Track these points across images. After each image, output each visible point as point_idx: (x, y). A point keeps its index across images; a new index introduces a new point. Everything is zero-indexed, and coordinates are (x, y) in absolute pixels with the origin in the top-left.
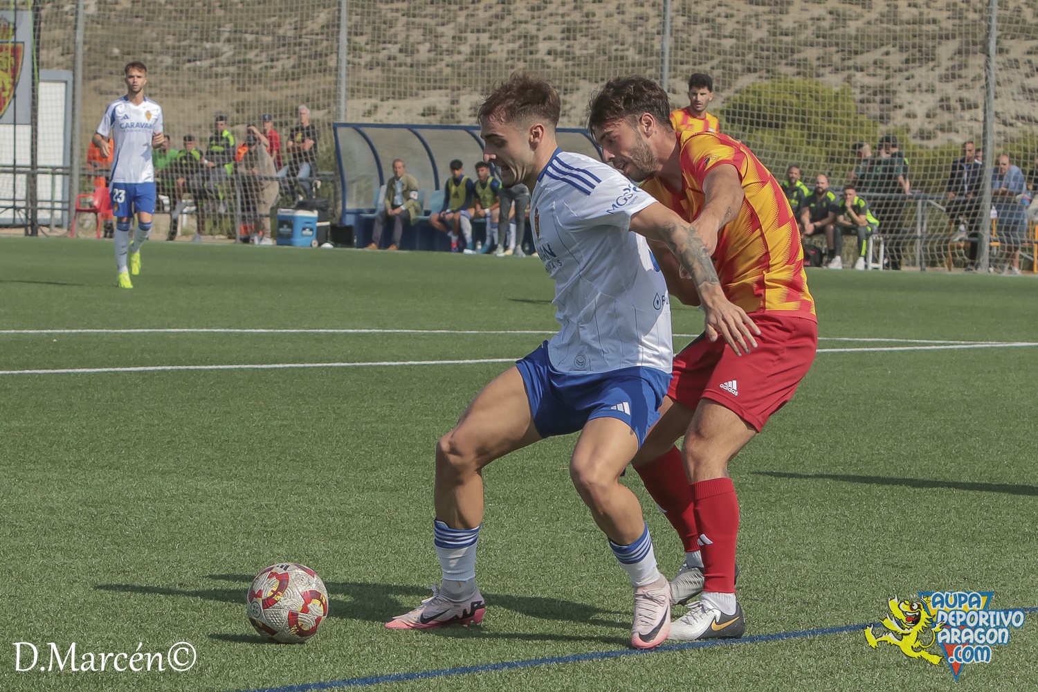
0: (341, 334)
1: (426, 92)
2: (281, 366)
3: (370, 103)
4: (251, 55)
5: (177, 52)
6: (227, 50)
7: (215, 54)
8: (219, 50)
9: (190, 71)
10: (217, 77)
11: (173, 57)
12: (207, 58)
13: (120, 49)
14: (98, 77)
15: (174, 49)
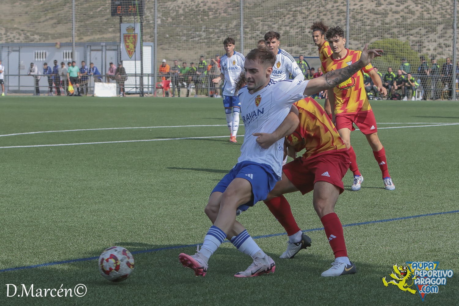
4: (212, 36)
5: (188, 36)
6: (204, 35)
7: (200, 36)
8: (201, 34)
9: (192, 41)
10: (201, 43)
11: (186, 37)
12: (197, 37)
13: (169, 35)
14: (162, 44)
15: (186, 34)
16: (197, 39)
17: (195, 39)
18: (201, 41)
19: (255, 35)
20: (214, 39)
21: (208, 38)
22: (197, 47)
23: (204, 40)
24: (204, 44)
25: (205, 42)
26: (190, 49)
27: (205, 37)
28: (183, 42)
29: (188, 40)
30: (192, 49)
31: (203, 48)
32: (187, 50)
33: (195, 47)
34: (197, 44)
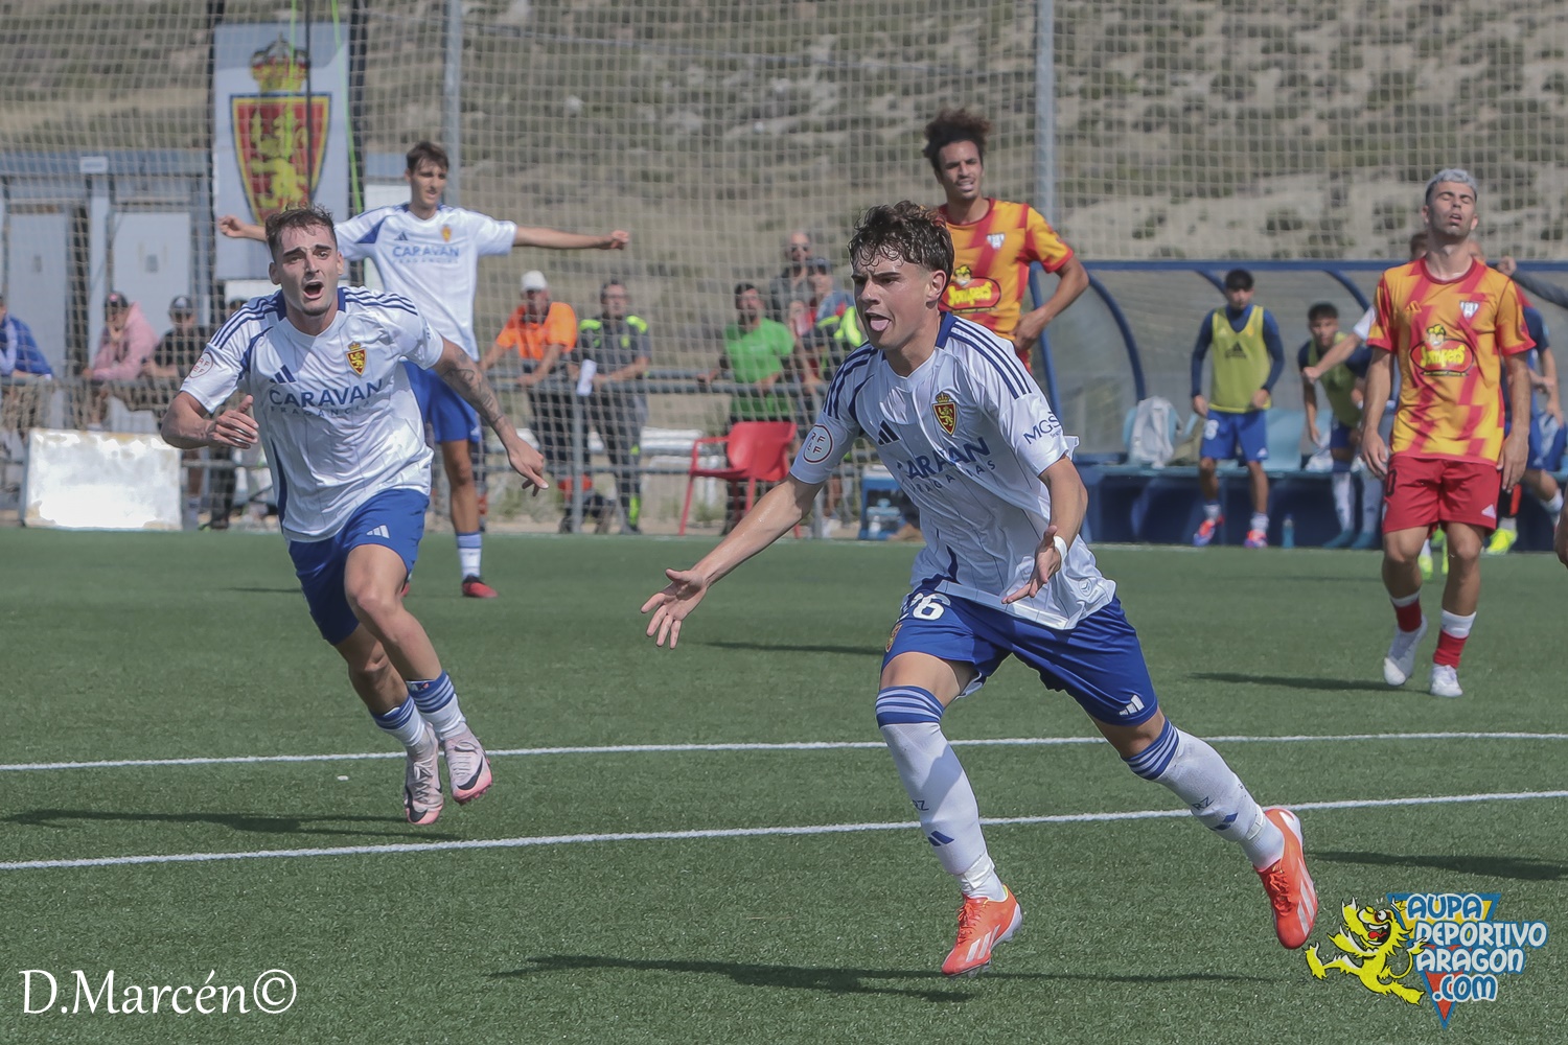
0: (995, 749)
1: (1274, 182)
2: (847, 827)
3: (1146, 206)
4: (878, 106)
5: (715, 104)
6: (824, 96)
7: (796, 106)
8: (806, 96)
9: (743, 143)
10: (805, 156)
11: (707, 113)
12: (781, 114)
13: (584, 98)
14: (535, 160)
15: (707, 95)
16: (776, 126)
17: (760, 126)
18: (808, 138)
19: (1173, 101)
20: (898, 130)
21: (855, 122)
22: (776, 184)
23: (826, 136)
24: (824, 159)
25: (836, 149)
26: (731, 195)
27: (832, 111)
28: (681, 146)
29: (719, 130)
30: (743, 194)
31: (818, 190)
32: (713, 201)
33: (768, 180)
34: (780, 158)
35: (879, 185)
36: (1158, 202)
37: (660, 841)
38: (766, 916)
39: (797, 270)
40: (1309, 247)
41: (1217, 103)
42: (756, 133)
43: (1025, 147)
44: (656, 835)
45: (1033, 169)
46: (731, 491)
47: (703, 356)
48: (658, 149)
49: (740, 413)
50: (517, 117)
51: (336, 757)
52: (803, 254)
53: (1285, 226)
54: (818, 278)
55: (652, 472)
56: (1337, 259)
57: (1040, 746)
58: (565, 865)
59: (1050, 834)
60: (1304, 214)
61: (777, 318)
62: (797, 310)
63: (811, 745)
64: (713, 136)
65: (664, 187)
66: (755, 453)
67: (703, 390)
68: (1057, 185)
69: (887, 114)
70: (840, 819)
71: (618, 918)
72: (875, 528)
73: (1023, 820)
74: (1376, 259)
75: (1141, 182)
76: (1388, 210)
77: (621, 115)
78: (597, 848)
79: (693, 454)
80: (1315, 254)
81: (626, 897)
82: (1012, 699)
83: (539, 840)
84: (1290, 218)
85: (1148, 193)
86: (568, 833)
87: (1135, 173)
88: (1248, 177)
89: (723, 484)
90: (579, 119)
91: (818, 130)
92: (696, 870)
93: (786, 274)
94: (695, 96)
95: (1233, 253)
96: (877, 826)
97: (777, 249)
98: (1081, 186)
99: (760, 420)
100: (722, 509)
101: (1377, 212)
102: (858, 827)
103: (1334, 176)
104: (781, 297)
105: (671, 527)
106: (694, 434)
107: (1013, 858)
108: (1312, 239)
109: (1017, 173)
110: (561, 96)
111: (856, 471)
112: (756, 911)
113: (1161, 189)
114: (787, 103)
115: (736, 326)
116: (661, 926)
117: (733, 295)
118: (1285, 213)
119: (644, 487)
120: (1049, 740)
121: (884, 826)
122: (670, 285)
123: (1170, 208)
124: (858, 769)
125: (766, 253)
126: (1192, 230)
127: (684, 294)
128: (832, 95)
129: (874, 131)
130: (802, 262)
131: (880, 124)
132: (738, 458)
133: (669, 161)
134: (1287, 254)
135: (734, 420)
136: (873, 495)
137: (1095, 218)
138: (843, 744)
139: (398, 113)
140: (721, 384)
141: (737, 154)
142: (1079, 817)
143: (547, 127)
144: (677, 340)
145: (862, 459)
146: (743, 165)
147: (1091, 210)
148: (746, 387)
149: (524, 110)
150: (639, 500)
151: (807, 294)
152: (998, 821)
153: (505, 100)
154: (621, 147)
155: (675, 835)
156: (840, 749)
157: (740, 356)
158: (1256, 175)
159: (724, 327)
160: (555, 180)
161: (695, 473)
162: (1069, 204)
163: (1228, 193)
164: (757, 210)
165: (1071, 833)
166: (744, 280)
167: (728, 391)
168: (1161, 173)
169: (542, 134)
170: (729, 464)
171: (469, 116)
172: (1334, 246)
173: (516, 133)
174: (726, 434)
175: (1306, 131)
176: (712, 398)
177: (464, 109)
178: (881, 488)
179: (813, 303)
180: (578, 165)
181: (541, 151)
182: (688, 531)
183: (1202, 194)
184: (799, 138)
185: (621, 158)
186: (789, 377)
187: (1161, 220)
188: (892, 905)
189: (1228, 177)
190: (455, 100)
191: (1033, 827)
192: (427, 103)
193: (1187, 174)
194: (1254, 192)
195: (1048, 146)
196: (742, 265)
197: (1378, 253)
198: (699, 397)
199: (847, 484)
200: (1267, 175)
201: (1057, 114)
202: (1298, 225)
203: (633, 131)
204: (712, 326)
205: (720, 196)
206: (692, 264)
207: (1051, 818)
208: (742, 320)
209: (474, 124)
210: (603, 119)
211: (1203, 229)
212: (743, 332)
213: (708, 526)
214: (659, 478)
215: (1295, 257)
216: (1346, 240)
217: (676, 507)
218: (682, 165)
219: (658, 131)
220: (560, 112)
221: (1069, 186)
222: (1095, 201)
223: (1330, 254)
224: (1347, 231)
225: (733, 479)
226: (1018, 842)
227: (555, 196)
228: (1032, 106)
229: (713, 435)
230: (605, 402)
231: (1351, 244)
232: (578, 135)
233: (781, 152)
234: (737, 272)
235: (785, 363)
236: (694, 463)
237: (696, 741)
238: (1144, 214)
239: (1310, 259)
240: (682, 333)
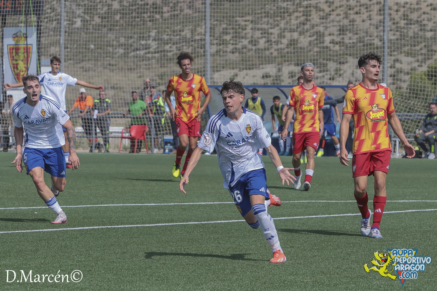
0: (196, 205)
1: (264, 66)
2: (160, 225)
4: (167, 47)
5: (127, 47)
6: (154, 45)
7: (147, 47)
8: (149, 45)
9: (134, 56)
10: (149, 60)
11: (125, 49)
12: (143, 50)
13: (95, 45)
14: (83, 61)
15: (125, 45)
16: (142, 52)
17: (138, 52)
18: (150, 55)
19: (239, 46)
20: (172, 53)
21: (161, 51)
22: (142, 67)
23: (154, 55)
24: (154, 60)
25: (157, 58)
26: (131, 69)
27: (155, 49)
28: (119, 57)
29: (128, 53)
30: (134, 69)
31: (152, 68)
32: (126, 71)
33: (140, 66)
34: (143, 60)
35: (167, 67)
36: (236, 71)
37: (114, 228)
38: (141, 246)
39: (147, 88)
40: (272, 82)
41: (250, 46)
42: (137, 54)
43: (203, 57)
44: (113, 227)
45: (205, 63)
46: (131, 142)
47: (124, 109)
48: (113, 58)
49: (133, 123)
50: (78, 50)
51: (34, 208)
52: (149, 84)
53: (267, 77)
54: (152, 89)
55: (112, 137)
56: (279, 85)
57: (207, 204)
58: (90, 234)
59: (210, 226)
60: (271, 74)
61: (142, 100)
62: (147, 98)
63: (151, 204)
64: (126, 55)
65: (114, 67)
66: (137, 133)
67: (124, 117)
68: (211, 67)
69: (169, 49)
70: (158, 222)
71: (104, 247)
72: (167, 151)
73: (203, 222)
74: (289, 85)
75: (231, 66)
76: (292, 73)
77: (104, 50)
78: (99, 230)
79: (122, 133)
80: (274, 83)
81: (106, 242)
82: (201, 193)
83: (84, 228)
84: (268, 75)
85: (233, 69)
86: (92, 226)
87: (230, 64)
88: (257, 65)
89: (129, 140)
90: (93, 51)
91: (152, 53)
92: (123, 235)
93: (144, 89)
94: (122, 45)
95: (254, 83)
96: (168, 224)
97: (142, 83)
98: (217, 67)
99: (138, 124)
100: (129, 146)
101: (289, 73)
102: (163, 224)
103: (279, 64)
104: (143, 94)
105: (117, 151)
106: (122, 128)
107: (201, 232)
108: (273, 80)
109: (201, 64)
110: (89, 45)
111: (162, 137)
112: (138, 245)
113: (236, 68)
114: (145, 47)
115: (132, 101)
116: (114, 249)
117: (131, 94)
118: (267, 73)
119: (110, 141)
120: (210, 203)
121: (169, 224)
122: (116, 92)
123: (239, 73)
124: (163, 210)
125: (140, 83)
126: (244, 78)
127: (119, 93)
128: (156, 45)
129: (166, 53)
130: (149, 86)
131: (167, 51)
132: (133, 134)
133: (116, 61)
134: (267, 83)
135: (132, 124)
136: (166, 143)
137: (220, 75)
138: (159, 204)
139: (49, 49)
140: (129, 116)
141: (132, 59)
142: (217, 222)
143: (86, 52)
144: (118, 105)
145: (163, 134)
146: (134, 62)
147: (219, 73)
148: (135, 116)
149: (80, 48)
150: (109, 144)
151: (150, 94)
152: (197, 223)
153: (75, 46)
154: (104, 57)
155: (118, 227)
156: (158, 205)
157: (133, 109)
158: (259, 64)
159: (129, 101)
160: (87, 66)
161: (123, 137)
162: (214, 71)
163: (253, 69)
164: (137, 73)
165: (215, 226)
166: (134, 90)
167: (130, 117)
168: (236, 64)
169: (84, 54)
170: (131, 135)
171: (66, 50)
172: (279, 82)
173: (78, 54)
174: (130, 128)
175: (272, 54)
176: (127, 119)
177: (65, 48)
178: (168, 141)
179: (151, 96)
180: (93, 62)
181: (84, 58)
182: (121, 152)
183: (246, 69)
184: (148, 55)
185: (104, 60)
186: (145, 114)
187: (236, 75)
188: (171, 244)
189: (253, 65)
190: (63, 46)
191: (206, 224)
192: (56, 47)
193: (243, 64)
194: (259, 68)
195: (209, 57)
196: (134, 86)
197: (290, 83)
198: (123, 119)
199: (160, 140)
200: (262, 64)
201: (211, 49)
202: (270, 77)
203: (107, 53)
204: (126, 101)
205: (128, 69)
206: (121, 86)
207: (210, 222)
208: (134, 100)
209: (68, 52)
210: (99, 50)
211: (247, 78)
212: (134, 103)
213: (126, 151)
214: (113, 139)
215: (269, 84)
216: (281, 80)
217: (118, 146)
218: (119, 62)
219: (113, 54)
220: (89, 49)
221: (214, 67)
222: (220, 71)
223: (277, 84)
224: (282, 78)
225: (132, 139)
226: (202, 228)
227: (87, 70)
228: (205, 48)
229: (127, 128)
230: (100, 120)
231: (283, 81)
232: (93, 55)
233: (143, 58)
234: (132, 88)
235: (144, 110)
236: (122, 135)
237: (123, 203)
238: (232, 74)
239: (273, 85)
240: (119, 103)
